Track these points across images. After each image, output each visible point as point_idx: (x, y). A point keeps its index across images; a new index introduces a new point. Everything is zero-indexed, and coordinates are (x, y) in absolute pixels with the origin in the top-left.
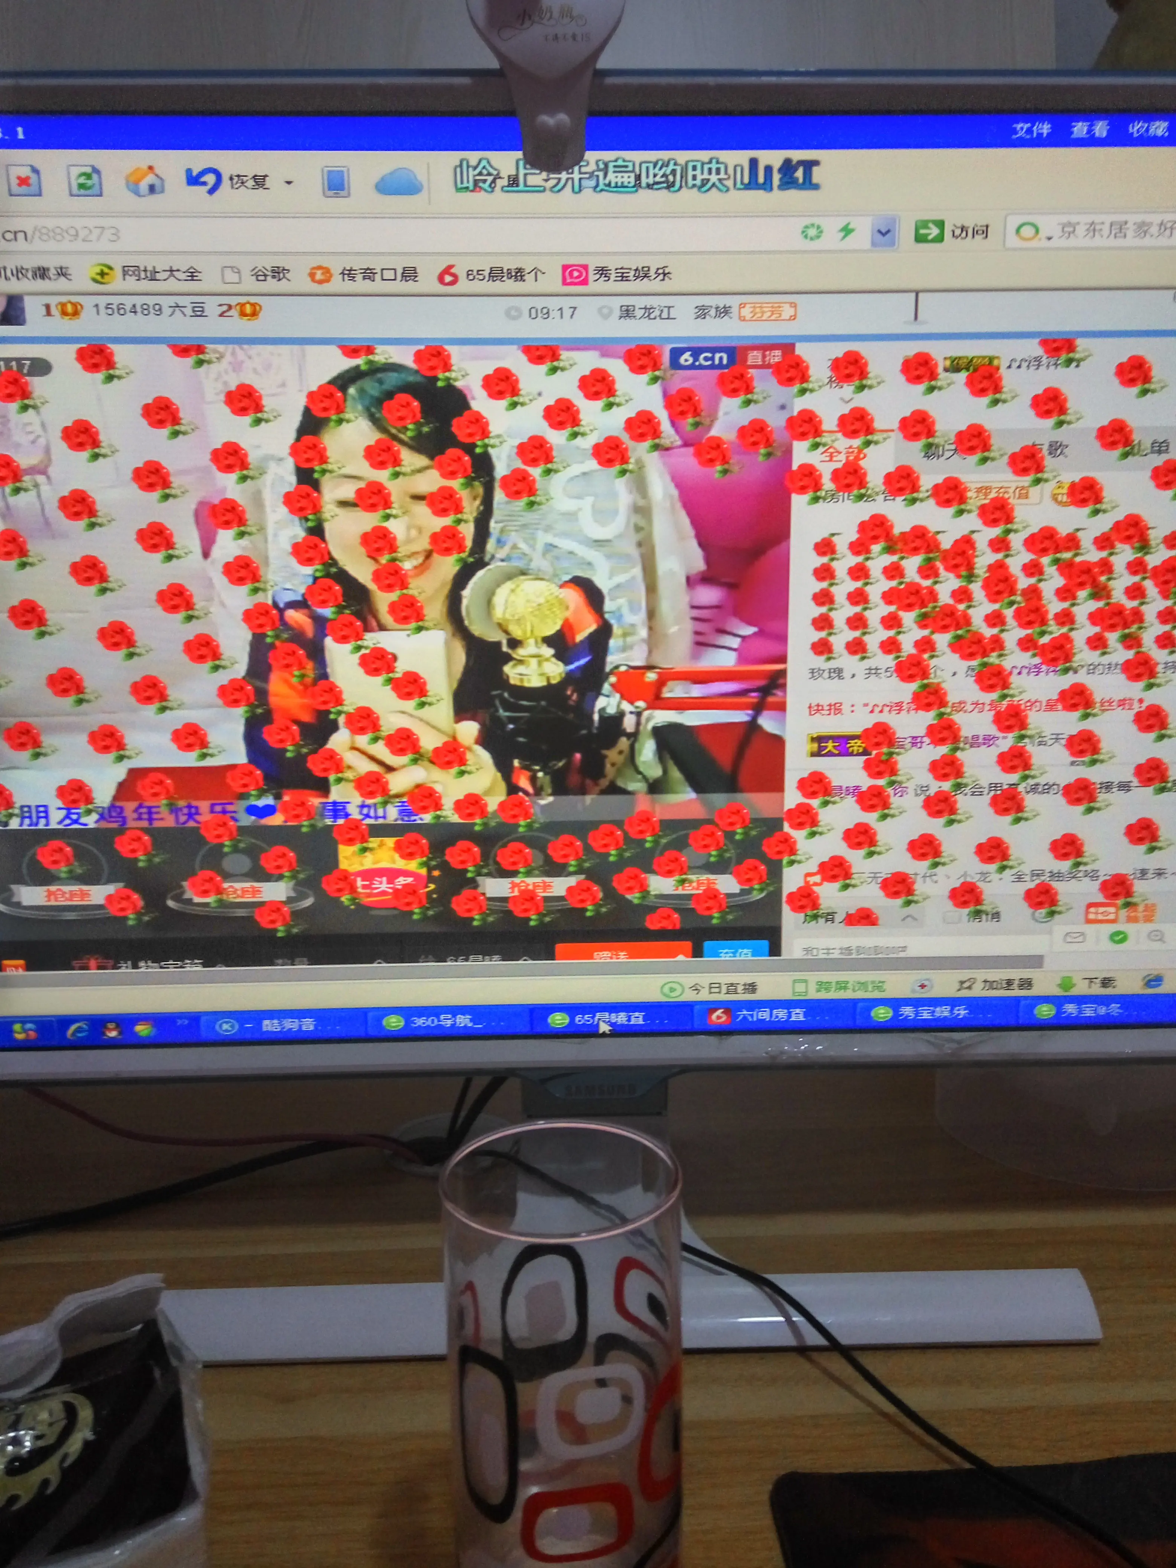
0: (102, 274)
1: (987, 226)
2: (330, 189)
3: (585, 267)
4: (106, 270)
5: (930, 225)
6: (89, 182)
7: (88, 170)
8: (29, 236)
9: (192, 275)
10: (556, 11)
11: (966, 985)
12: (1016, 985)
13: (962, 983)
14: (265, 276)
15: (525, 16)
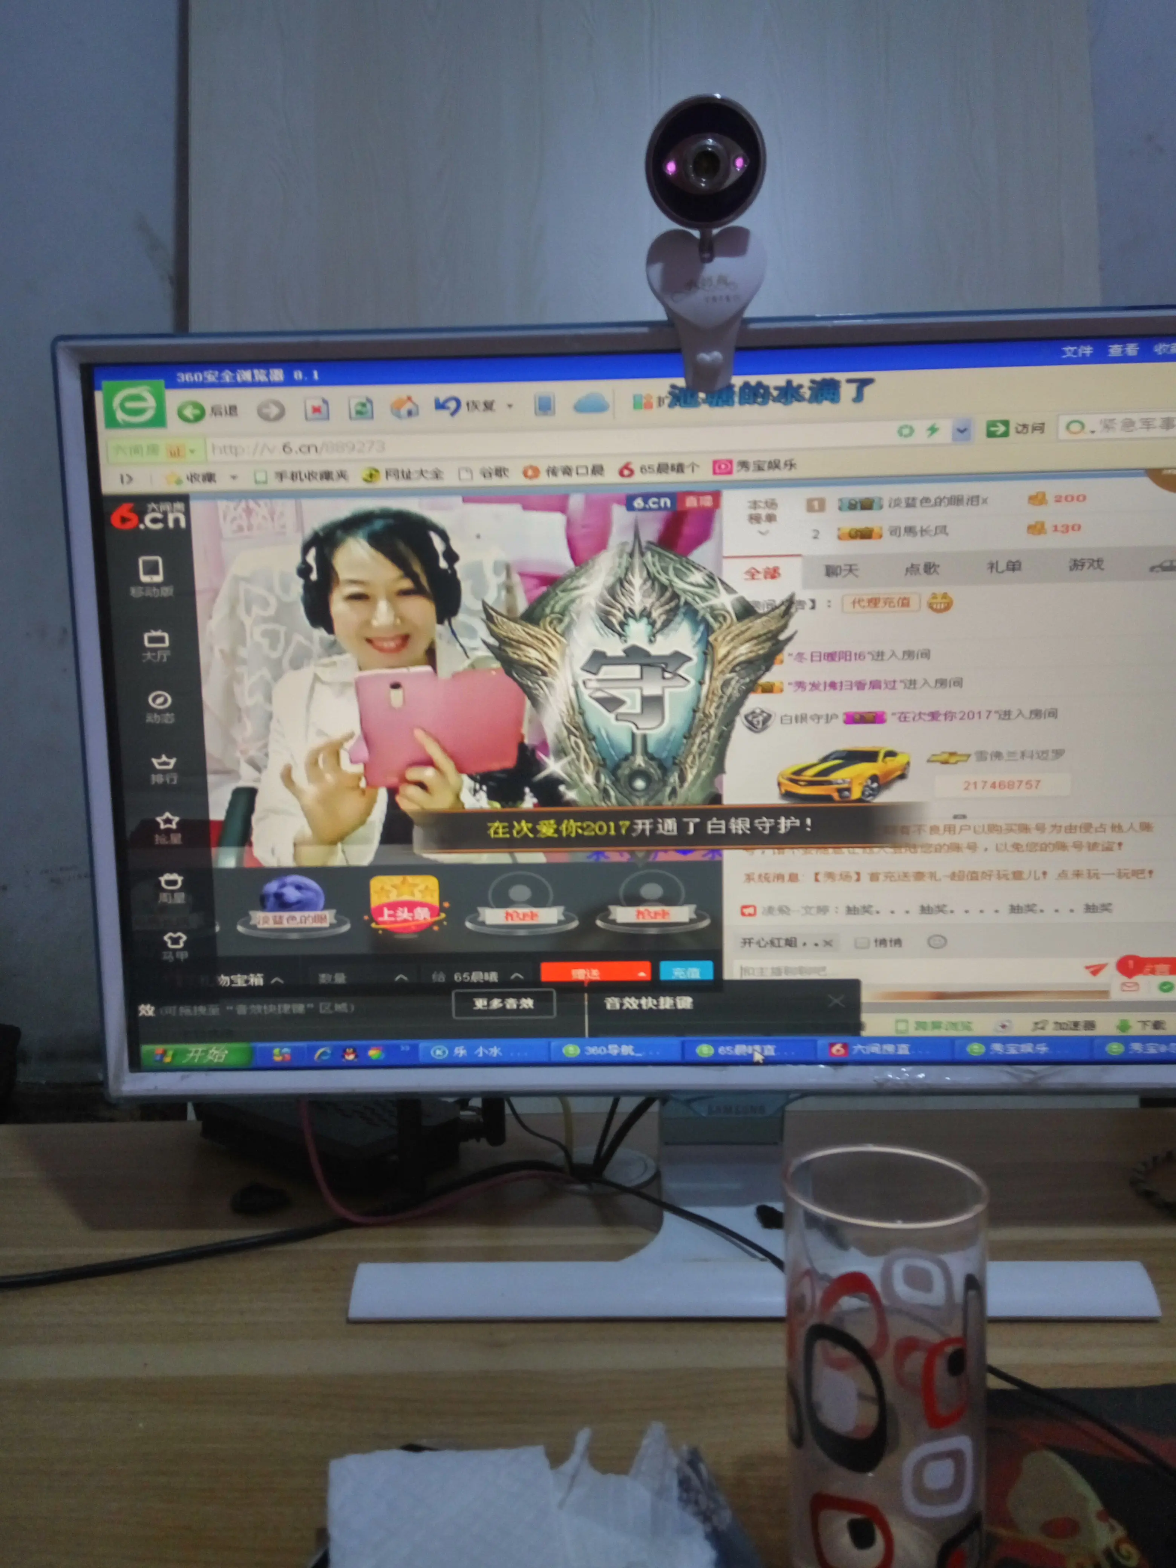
0: (371, 476)
1: (1043, 424)
2: (540, 409)
3: (731, 462)
4: (374, 472)
5: (999, 424)
6: (364, 410)
7: (364, 401)
8: (319, 449)
9: (437, 475)
10: (715, 280)
11: (1040, 1026)
12: (1081, 1027)
13: (1036, 1024)
14: (490, 474)
15: (691, 284)
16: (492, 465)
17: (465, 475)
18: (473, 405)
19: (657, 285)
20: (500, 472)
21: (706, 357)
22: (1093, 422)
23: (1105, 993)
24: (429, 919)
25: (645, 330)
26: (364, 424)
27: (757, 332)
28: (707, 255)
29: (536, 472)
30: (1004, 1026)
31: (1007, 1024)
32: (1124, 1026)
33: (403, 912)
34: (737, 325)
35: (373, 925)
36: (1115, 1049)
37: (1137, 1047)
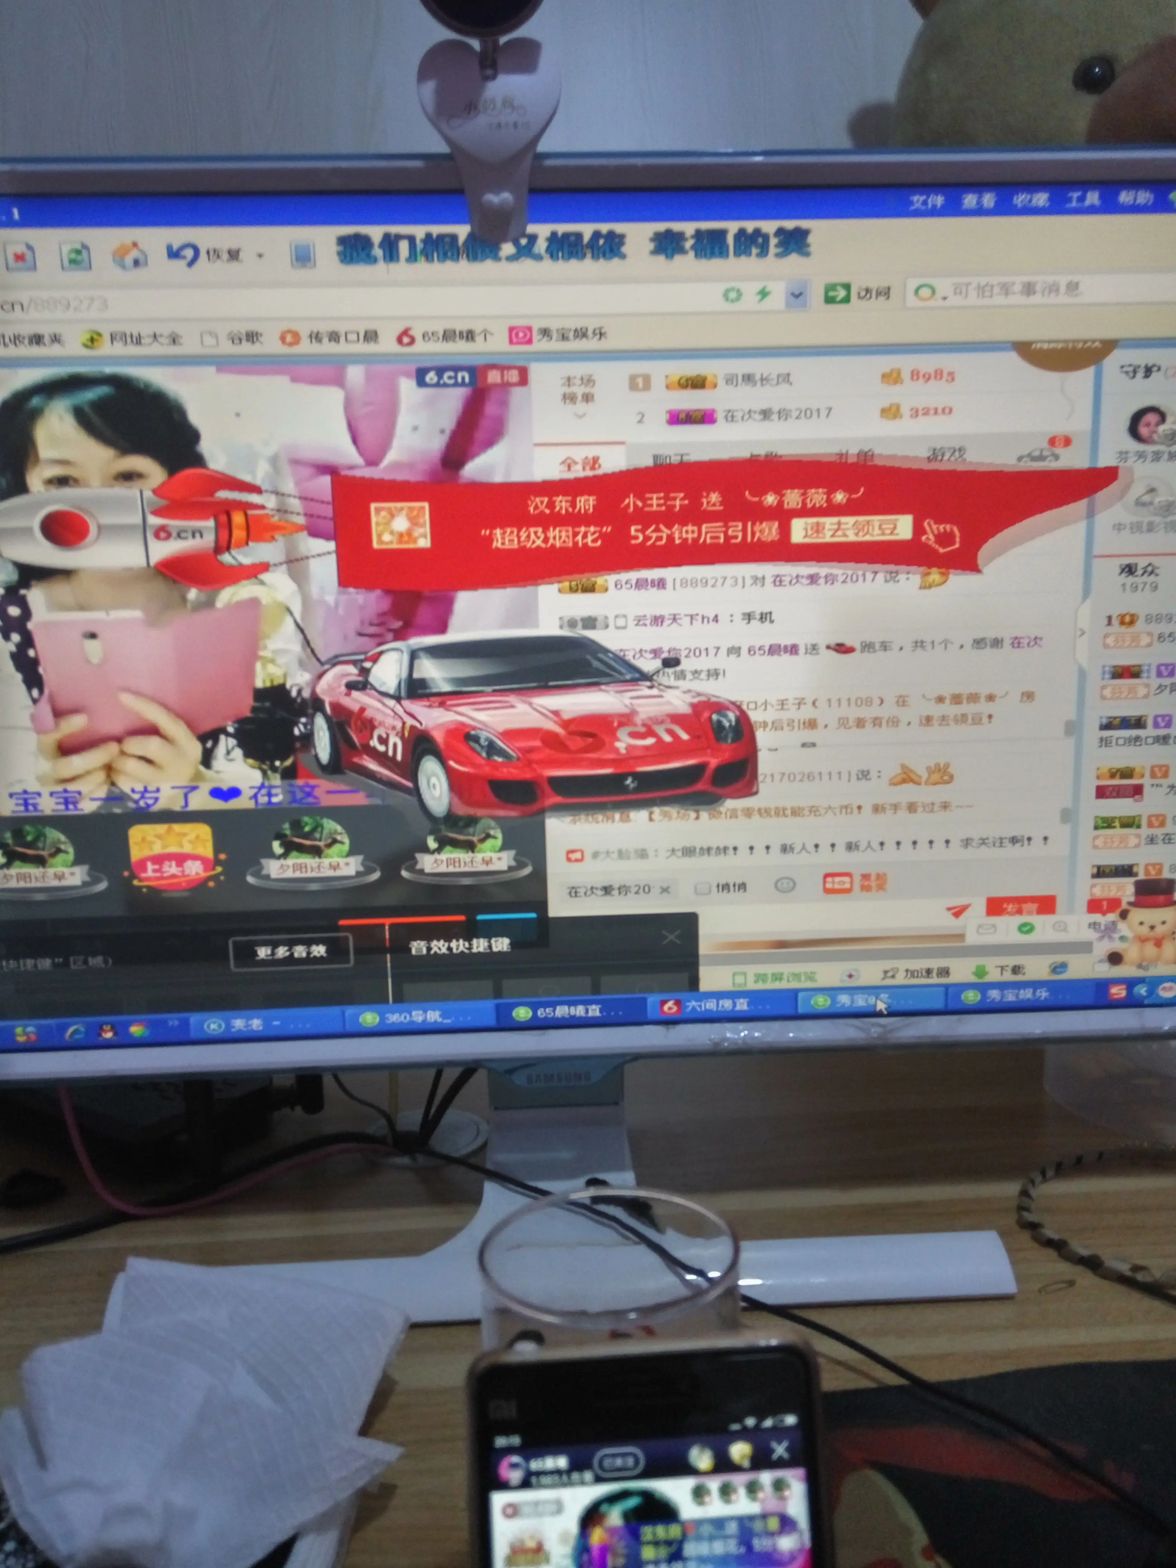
0: (92, 340)
1: (889, 289)
2: (297, 261)
3: (530, 329)
4: (95, 337)
5: (839, 288)
6: (79, 258)
7: (79, 247)
8: (25, 307)
9: (174, 340)
10: (499, 103)
11: (890, 974)
12: (934, 974)
13: (886, 972)
14: (240, 340)
15: (471, 107)
16: (243, 328)
17: (209, 340)
18: (214, 254)
19: (430, 108)
20: (252, 337)
21: (493, 199)
22: (944, 286)
23: (961, 937)
24: (203, 874)
25: (418, 164)
26: (77, 276)
27: (555, 169)
28: (489, 72)
29: (296, 338)
30: (850, 976)
31: (853, 973)
32: (980, 972)
33: (170, 866)
34: (528, 161)
35: (136, 882)
36: (971, 997)
37: (994, 994)
